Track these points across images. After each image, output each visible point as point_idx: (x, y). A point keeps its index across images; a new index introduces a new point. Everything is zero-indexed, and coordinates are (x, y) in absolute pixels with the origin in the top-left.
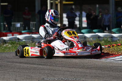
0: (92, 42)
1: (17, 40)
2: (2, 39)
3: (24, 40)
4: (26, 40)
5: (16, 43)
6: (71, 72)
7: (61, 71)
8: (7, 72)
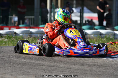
0: (93, 39)
1: (14, 34)
3: (21, 35)
4: (23, 34)
5: (13, 37)
8: (2, 67)
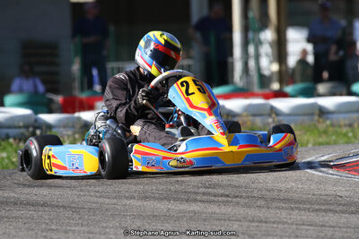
2: (79, 118)
6: (323, 226)
7: (287, 223)
